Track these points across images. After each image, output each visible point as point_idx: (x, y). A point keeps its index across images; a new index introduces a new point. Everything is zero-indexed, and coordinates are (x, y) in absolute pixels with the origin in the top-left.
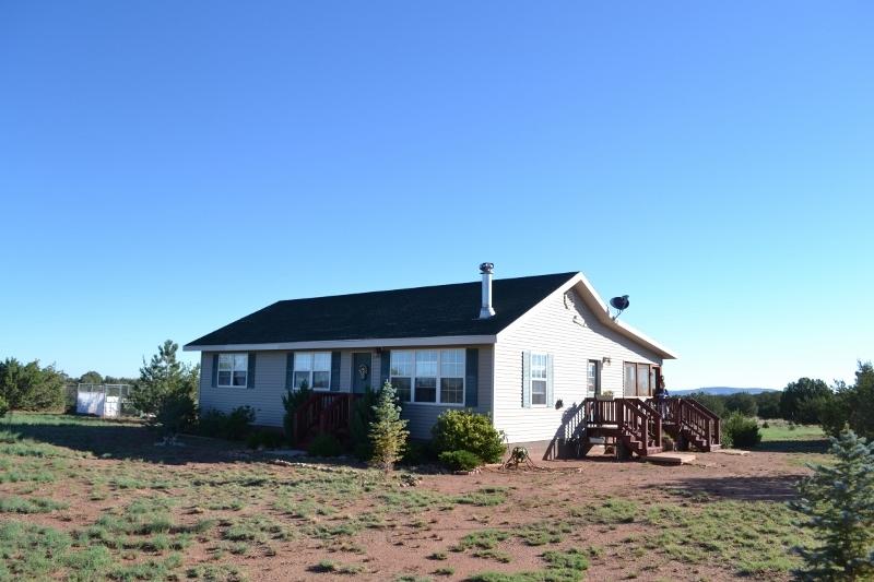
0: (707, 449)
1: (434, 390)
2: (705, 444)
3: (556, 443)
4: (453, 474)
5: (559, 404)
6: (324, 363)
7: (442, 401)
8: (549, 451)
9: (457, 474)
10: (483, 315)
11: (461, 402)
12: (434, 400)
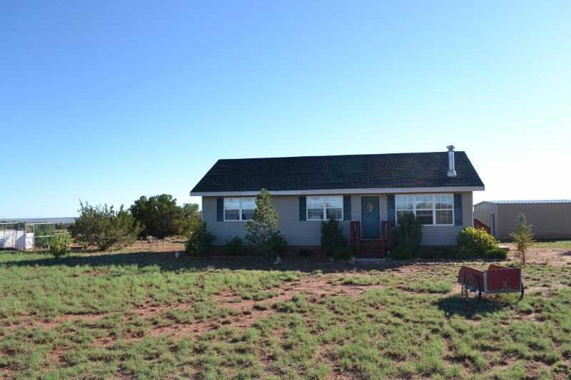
1: (432, 217)
6: (337, 203)
7: (437, 223)
10: (450, 174)
11: (452, 223)
12: (432, 223)
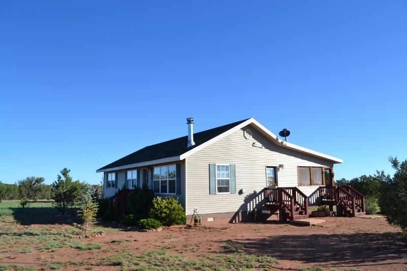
0: (353, 215)
1: (167, 187)
2: (351, 212)
3: (240, 214)
4: (139, 231)
5: (241, 192)
6: (135, 175)
7: (169, 192)
8: (234, 218)
9: (143, 231)
10: (188, 145)
11: (175, 192)
